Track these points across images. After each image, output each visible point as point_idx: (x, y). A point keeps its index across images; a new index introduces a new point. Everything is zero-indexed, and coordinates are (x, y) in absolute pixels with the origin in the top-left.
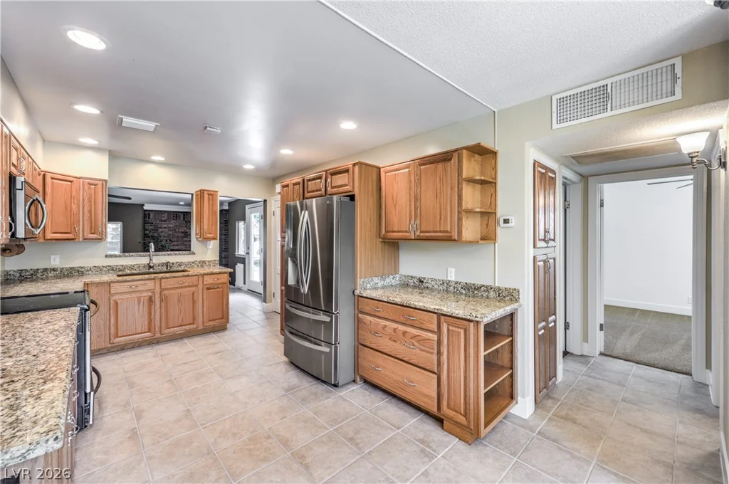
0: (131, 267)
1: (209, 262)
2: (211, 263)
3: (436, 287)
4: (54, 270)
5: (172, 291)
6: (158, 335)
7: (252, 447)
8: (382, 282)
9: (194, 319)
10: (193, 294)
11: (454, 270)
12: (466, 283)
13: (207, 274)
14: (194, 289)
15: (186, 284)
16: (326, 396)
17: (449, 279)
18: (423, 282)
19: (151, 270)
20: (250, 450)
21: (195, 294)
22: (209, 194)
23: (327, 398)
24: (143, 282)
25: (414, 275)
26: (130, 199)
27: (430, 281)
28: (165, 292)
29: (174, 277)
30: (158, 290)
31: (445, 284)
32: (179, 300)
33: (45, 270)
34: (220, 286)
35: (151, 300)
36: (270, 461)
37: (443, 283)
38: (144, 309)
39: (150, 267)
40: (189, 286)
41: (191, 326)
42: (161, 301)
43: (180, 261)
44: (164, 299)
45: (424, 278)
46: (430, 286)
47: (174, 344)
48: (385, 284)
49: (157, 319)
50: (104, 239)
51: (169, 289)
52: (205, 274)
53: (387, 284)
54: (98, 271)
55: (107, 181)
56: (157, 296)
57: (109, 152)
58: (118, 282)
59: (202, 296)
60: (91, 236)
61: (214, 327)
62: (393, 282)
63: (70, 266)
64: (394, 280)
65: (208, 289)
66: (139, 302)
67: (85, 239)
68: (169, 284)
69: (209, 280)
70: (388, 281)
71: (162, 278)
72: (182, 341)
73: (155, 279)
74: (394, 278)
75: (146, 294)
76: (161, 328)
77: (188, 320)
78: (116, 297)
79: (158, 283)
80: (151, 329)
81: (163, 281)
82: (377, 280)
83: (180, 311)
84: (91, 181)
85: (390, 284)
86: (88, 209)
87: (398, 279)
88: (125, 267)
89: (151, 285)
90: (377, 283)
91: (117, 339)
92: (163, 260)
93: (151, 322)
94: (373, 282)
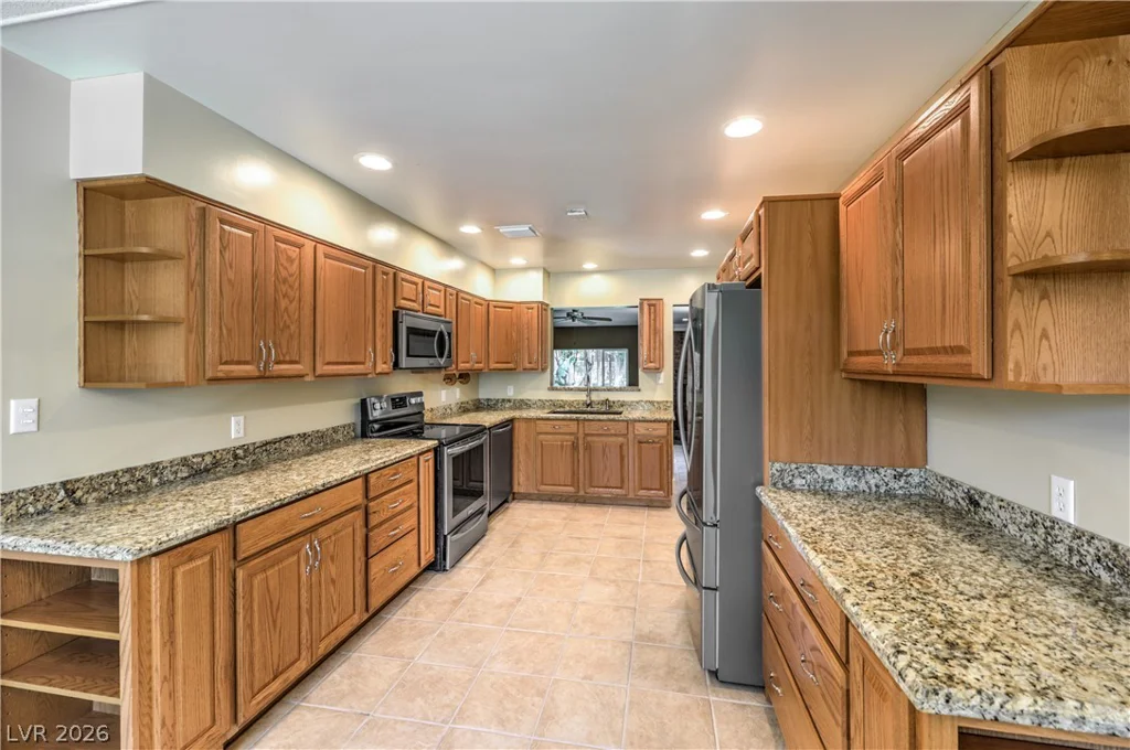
0: (571, 404)
1: (658, 403)
2: (661, 406)
3: (1013, 529)
4: (509, 401)
5: (595, 439)
6: (582, 493)
7: (514, 692)
8: (850, 482)
9: (622, 481)
10: (621, 447)
11: (1072, 483)
12: (1115, 547)
13: (639, 421)
14: (621, 439)
15: (613, 432)
16: (684, 685)
17: (1056, 513)
18: (977, 504)
19: (589, 409)
20: (507, 694)
21: (625, 448)
22: (650, 305)
23: (682, 690)
24: (565, 423)
25: (958, 478)
26: (610, 320)
27: (996, 505)
28: (589, 439)
29: (600, 420)
30: (581, 435)
31: (1041, 531)
32: (604, 451)
33: (503, 400)
34: (656, 440)
35: (575, 447)
36: (505, 730)
37: (1034, 524)
38: (567, 456)
39: (588, 406)
40: (615, 435)
41: (619, 491)
42: (585, 449)
43: (621, 399)
44: (588, 447)
45: (982, 494)
46: (997, 522)
47: (594, 509)
48: (862, 486)
49: (581, 472)
50: (543, 370)
51: (592, 435)
52: (635, 421)
53: (870, 488)
54: (542, 404)
55: (543, 306)
56: (581, 442)
57: (545, 270)
58: (542, 419)
59: (632, 451)
60: (528, 366)
61: (651, 500)
62: (897, 487)
63: (521, 398)
64: (902, 483)
65: (640, 442)
66: (562, 446)
67: (525, 369)
68: (592, 428)
69: (641, 429)
70: (872, 482)
71: (585, 420)
72: (605, 508)
73: (577, 420)
74: (901, 475)
75: (567, 437)
76: (584, 484)
77: (615, 481)
78: (541, 436)
79: (581, 425)
80: (575, 482)
81: (586, 423)
82: (829, 473)
83: (606, 468)
84: (528, 305)
85: (882, 490)
86: (526, 336)
87: (917, 481)
88: (565, 402)
89: (573, 427)
90: (831, 481)
91: (543, 487)
92: (603, 396)
93: (575, 474)
94: (816, 476)
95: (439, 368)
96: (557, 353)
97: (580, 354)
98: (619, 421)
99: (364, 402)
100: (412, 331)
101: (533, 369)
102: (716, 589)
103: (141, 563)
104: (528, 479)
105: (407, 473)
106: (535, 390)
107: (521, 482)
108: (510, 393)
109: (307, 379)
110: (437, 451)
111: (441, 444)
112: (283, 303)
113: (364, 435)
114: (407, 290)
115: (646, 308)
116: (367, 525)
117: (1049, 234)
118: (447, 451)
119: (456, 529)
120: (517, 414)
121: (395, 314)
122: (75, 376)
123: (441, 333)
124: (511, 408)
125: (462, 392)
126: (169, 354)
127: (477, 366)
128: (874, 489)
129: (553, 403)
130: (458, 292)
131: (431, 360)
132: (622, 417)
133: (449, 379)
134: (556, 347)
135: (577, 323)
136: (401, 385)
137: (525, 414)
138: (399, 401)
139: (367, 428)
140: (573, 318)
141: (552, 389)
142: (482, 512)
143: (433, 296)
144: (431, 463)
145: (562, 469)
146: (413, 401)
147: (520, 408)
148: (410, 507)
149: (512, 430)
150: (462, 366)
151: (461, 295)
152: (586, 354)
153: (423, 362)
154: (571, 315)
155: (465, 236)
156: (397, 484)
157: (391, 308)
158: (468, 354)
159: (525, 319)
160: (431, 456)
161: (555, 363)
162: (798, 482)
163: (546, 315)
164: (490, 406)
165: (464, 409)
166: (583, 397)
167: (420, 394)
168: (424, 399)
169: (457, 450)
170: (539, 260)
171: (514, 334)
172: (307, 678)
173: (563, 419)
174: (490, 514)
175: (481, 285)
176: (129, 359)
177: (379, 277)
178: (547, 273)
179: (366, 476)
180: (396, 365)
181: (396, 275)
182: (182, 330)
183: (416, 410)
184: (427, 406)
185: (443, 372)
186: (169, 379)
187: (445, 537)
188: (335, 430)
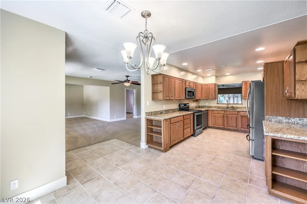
0: (223, 107)
4: (207, 106)
6: (225, 128)
8: (287, 120)
9: (237, 126)
14: (236, 116)
15: (234, 114)
19: (228, 108)
21: (237, 118)
24: (221, 111)
26: (235, 86)
28: (227, 115)
29: (230, 111)
30: (225, 114)
32: (231, 118)
33: (205, 106)
34: (247, 116)
35: (223, 117)
38: (222, 119)
41: (236, 128)
42: (226, 118)
43: (237, 106)
44: (227, 117)
47: (229, 132)
48: (290, 121)
49: (225, 123)
50: (215, 99)
51: (228, 114)
52: (240, 111)
53: (292, 122)
54: (215, 107)
55: (215, 84)
56: (225, 116)
57: (216, 76)
58: (215, 110)
59: (239, 119)
60: (211, 98)
61: (245, 131)
62: (300, 122)
63: (210, 106)
64: (301, 121)
65: (242, 117)
66: (220, 117)
67: (211, 99)
68: (228, 113)
69: (242, 113)
70: (293, 121)
71: (226, 111)
72: (232, 132)
73: (224, 111)
74: (301, 120)
75: (222, 114)
76: (226, 126)
77: (235, 125)
78: (215, 114)
79: (225, 112)
80: (223, 125)
81: (227, 111)
82: (281, 118)
83: (232, 122)
84: (212, 84)
85: (296, 122)
86: (211, 91)
87: (306, 121)
88: (221, 107)
89: (223, 112)
90: (282, 120)
91: (215, 126)
92: (232, 106)
93: (223, 123)
94: (277, 119)
95: (192, 98)
96: (219, 95)
97: (227, 95)
98: (236, 111)
99: (180, 105)
100: (188, 91)
101: (213, 99)
102: (253, 140)
103: (164, 120)
104: (211, 123)
105: (189, 117)
106: (213, 104)
107: (210, 124)
108: (207, 104)
109: (174, 100)
110: (194, 114)
111: (194, 113)
112: (172, 88)
113: (180, 110)
114: (187, 84)
115: (244, 83)
116: (184, 124)
117: (304, 74)
118: (195, 114)
119: (197, 129)
120: (209, 109)
121: (186, 88)
122: (151, 99)
123: (193, 92)
124: (207, 108)
125: (196, 104)
126: (160, 96)
127: (200, 98)
128: (293, 122)
129: (218, 107)
130: (196, 83)
131: (191, 97)
132: (237, 110)
133: (194, 101)
134: (219, 94)
135: (225, 87)
136: (186, 102)
137: (211, 109)
138: (185, 105)
139: (181, 109)
140: (224, 86)
141: (218, 103)
142: (202, 128)
143: (192, 84)
144: (193, 116)
145: (220, 122)
146: (188, 105)
147: (209, 108)
148: (189, 123)
149: (208, 112)
150: (197, 98)
151: (197, 83)
152: (229, 96)
153: (190, 97)
154: (223, 85)
155: (198, 72)
156: (188, 118)
157: (185, 87)
158: (198, 95)
159: (211, 88)
160: (192, 114)
161: (219, 97)
162: (273, 120)
163: (216, 86)
164: (202, 107)
165: (196, 107)
166: (226, 106)
167: (188, 104)
168: (189, 104)
169: (197, 114)
170: (214, 74)
171: (208, 91)
172: (179, 143)
173: (220, 110)
174: (203, 129)
175: (201, 81)
176: (155, 97)
177: (183, 82)
178: (216, 77)
179: (184, 116)
180: (186, 98)
181: (186, 81)
182: (162, 93)
183: (188, 107)
184: (190, 106)
185: (193, 99)
186: (161, 99)
187: (195, 130)
188: (176, 109)
